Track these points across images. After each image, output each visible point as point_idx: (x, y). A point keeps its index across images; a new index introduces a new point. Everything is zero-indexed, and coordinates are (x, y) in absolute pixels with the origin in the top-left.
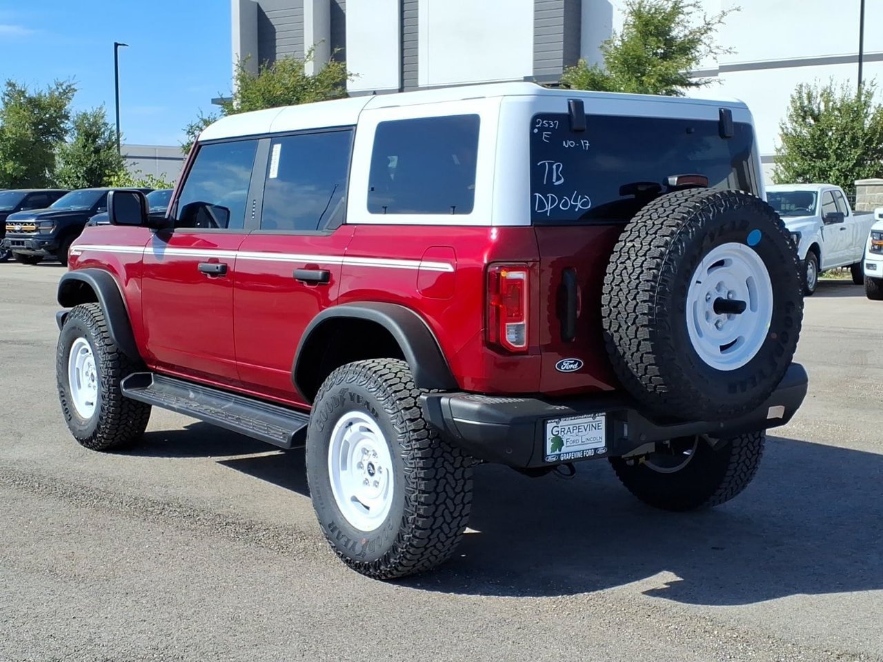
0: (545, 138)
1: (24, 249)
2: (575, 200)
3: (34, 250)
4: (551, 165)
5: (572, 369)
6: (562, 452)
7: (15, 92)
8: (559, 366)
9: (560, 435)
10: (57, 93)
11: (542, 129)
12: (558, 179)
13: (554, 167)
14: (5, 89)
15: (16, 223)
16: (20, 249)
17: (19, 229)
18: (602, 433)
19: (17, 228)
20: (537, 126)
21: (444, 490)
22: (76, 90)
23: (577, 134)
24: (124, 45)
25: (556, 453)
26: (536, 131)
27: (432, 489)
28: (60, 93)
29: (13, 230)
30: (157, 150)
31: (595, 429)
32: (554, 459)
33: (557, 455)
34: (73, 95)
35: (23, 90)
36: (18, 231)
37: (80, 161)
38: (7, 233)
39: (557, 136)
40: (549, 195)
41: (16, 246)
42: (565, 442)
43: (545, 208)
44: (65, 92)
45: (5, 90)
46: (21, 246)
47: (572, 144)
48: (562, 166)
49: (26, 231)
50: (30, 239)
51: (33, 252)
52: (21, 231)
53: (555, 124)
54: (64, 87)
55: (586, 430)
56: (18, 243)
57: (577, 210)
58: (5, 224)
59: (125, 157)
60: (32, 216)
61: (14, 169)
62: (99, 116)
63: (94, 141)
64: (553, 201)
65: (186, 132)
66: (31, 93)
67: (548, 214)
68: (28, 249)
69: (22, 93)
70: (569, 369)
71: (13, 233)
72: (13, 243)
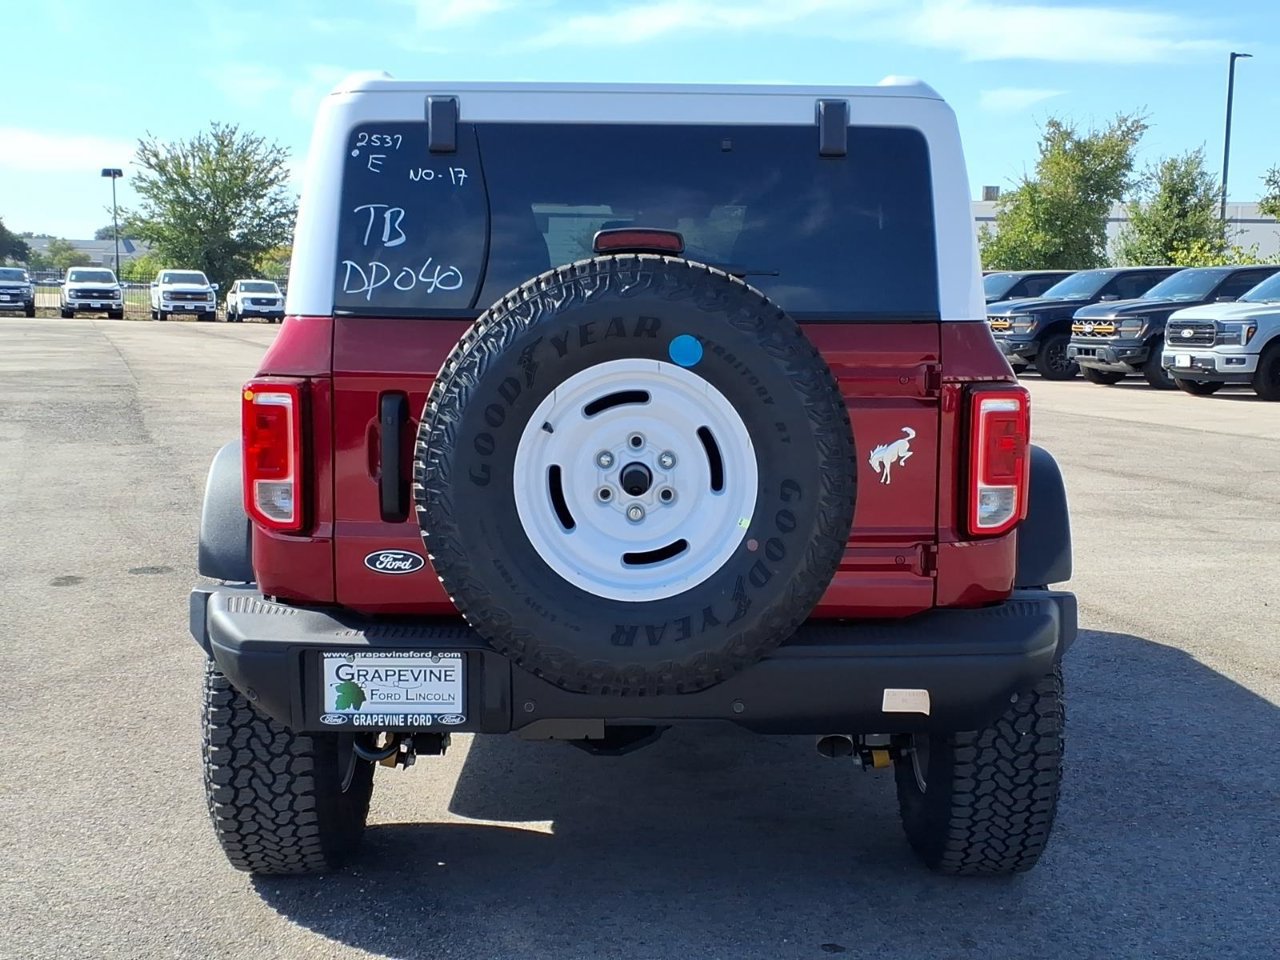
0: (373, 165)
1: (1094, 360)
2: (429, 273)
3: (1108, 363)
4: (380, 213)
5: (399, 569)
6: (360, 711)
7: (1058, 133)
8: (373, 561)
9: (355, 681)
10: (1119, 133)
11: (367, 151)
12: (394, 235)
13: (387, 215)
14: (1046, 131)
15: (1086, 321)
16: (1089, 360)
17: (1089, 330)
18: (456, 688)
19: (1087, 328)
20: (359, 144)
21: (248, 746)
22: (1147, 127)
23: (441, 156)
24: (1245, 55)
25: (347, 711)
26: (355, 153)
27: (225, 742)
28: (1123, 132)
29: (1081, 332)
30: (1240, 209)
31: (440, 679)
32: (340, 722)
33: (347, 715)
34: (1141, 134)
35: (1069, 130)
36: (1089, 333)
37: (1158, 229)
38: (1073, 336)
39: (398, 162)
40: (373, 264)
41: (1083, 356)
42: (367, 695)
43: (364, 286)
44: (1129, 131)
45: (1045, 133)
46: (1091, 357)
47: (427, 174)
48: (403, 212)
49: (1099, 333)
50: (1105, 346)
51: (1108, 366)
52: (1092, 334)
53: (395, 141)
54: (1129, 124)
55: (416, 679)
56: (1087, 352)
57: (429, 291)
58: (1072, 322)
59: (1230, 220)
60: (1111, 310)
61: (1045, 243)
62: (1195, 161)
63: (1182, 201)
64: (381, 274)
65: (1264, 181)
66: (1082, 134)
67: (368, 298)
68: (1102, 361)
69: (1068, 135)
70: (393, 569)
71: (1081, 337)
72: (1080, 351)
